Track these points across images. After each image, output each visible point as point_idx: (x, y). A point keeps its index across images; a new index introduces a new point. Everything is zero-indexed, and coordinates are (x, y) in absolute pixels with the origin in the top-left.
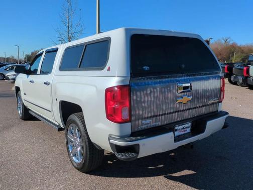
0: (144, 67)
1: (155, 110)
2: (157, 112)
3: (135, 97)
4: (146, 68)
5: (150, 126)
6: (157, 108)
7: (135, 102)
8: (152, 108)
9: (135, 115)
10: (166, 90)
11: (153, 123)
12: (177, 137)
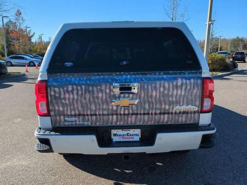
0: (66, 63)
1: (80, 108)
2: (84, 111)
3: (52, 93)
4: (68, 64)
5: (76, 124)
6: (83, 107)
7: (53, 97)
8: (76, 106)
9: (55, 110)
10: (95, 89)
11: (79, 121)
12: (116, 142)
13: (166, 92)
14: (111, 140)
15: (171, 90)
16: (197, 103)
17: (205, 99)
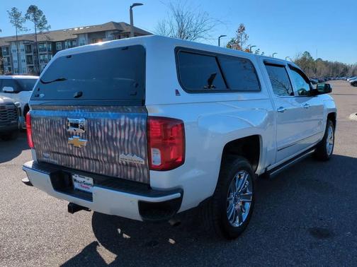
12: (76, 189)
13: (110, 134)
14: (71, 185)
15: (115, 131)
16: (144, 154)
17: (152, 149)
